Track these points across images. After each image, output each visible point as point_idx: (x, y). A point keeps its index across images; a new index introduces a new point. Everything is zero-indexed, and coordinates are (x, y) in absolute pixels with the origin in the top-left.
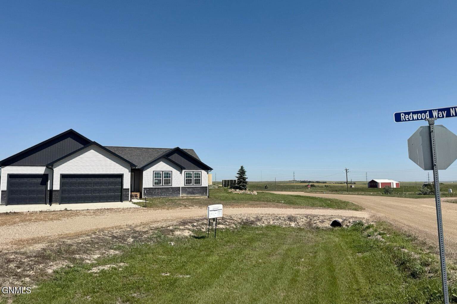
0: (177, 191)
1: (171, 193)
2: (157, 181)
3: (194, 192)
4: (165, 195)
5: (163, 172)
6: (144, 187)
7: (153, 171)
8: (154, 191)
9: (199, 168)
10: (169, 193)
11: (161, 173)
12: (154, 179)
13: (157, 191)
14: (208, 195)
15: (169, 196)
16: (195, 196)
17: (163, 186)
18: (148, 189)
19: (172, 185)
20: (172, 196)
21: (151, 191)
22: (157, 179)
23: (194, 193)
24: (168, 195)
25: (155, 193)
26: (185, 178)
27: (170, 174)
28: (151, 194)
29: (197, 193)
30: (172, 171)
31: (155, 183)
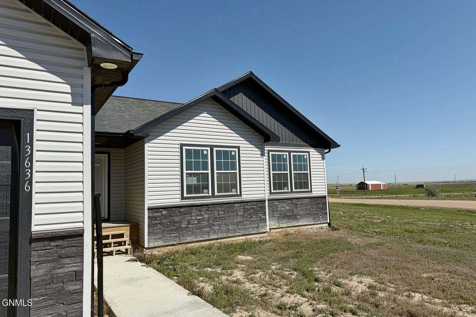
0: (256, 212)
1: (239, 219)
2: (194, 181)
3: (296, 212)
4: (224, 228)
5: (212, 147)
6: (148, 203)
7: (182, 145)
8: (188, 217)
9: (302, 143)
10: (235, 220)
11: (205, 152)
12: (185, 172)
13: (194, 215)
14: (329, 222)
15: (235, 231)
16: (300, 224)
17: (213, 196)
18: (164, 212)
19: (241, 195)
20: (245, 229)
21: (176, 219)
22: (195, 175)
23: (294, 217)
24: (231, 227)
25: (189, 223)
26: (272, 172)
27: (233, 157)
28: (176, 230)
29: (302, 217)
30: (238, 148)
31: (190, 189)
